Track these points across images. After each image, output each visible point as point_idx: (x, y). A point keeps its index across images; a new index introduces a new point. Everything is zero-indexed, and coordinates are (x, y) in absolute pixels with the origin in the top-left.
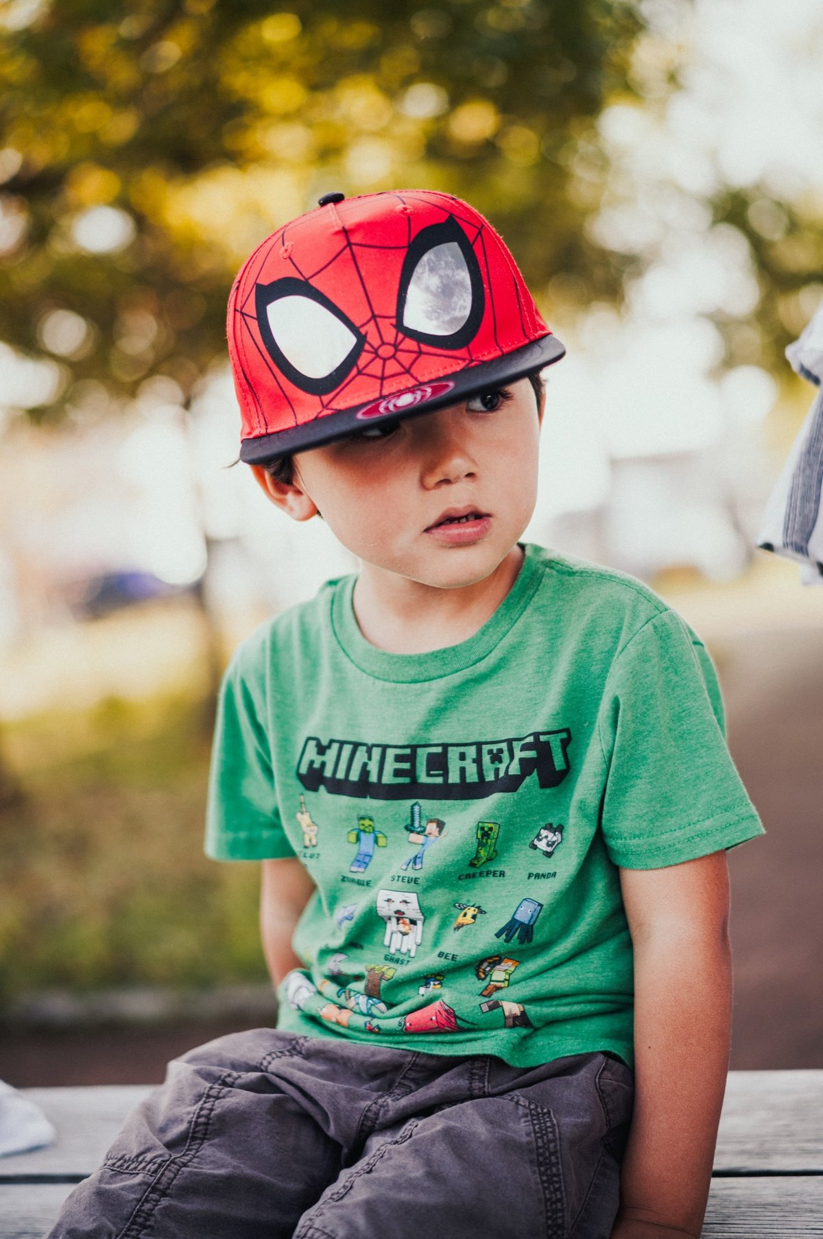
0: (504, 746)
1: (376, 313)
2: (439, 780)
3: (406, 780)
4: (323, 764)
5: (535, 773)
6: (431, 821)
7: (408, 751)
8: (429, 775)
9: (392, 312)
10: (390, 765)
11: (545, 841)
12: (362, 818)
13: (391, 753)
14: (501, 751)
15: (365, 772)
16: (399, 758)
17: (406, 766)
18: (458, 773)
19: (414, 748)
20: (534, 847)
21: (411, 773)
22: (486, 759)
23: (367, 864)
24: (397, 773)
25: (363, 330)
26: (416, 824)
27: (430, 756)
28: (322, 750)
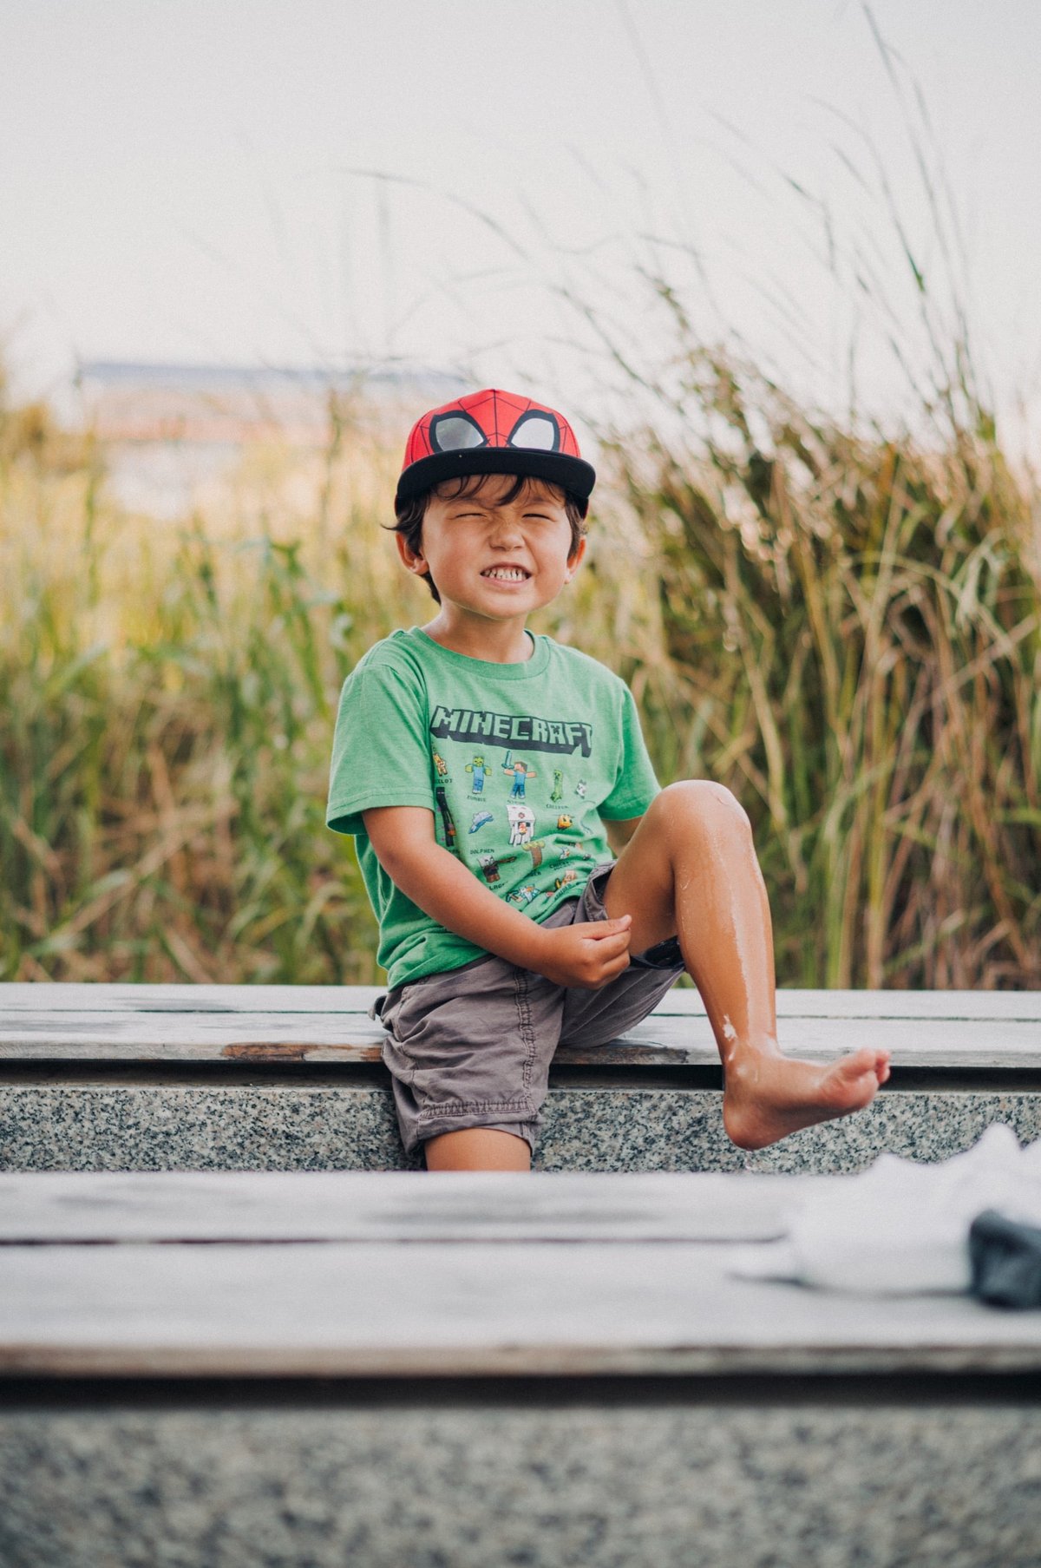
0: (560, 725)
1: (499, 432)
2: (527, 738)
3: (505, 736)
4: (449, 723)
5: (580, 746)
6: (517, 763)
7: (508, 719)
8: (519, 734)
9: (508, 435)
10: (498, 726)
11: (581, 790)
12: (476, 757)
13: (498, 719)
14: (558, 728)
15: (481, 729)
16: (502, 722)
17: (507, 727)
18: (538, 735)
19: (512, 717)
20: (577, 793)
21: (509, 732)
22: (551, 730)
23: (481, 786)
24: (502, 731)
25: (488, 438)
26: (508, 764)
27: (521, 723)
28: (448, 715)
